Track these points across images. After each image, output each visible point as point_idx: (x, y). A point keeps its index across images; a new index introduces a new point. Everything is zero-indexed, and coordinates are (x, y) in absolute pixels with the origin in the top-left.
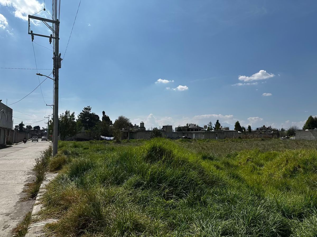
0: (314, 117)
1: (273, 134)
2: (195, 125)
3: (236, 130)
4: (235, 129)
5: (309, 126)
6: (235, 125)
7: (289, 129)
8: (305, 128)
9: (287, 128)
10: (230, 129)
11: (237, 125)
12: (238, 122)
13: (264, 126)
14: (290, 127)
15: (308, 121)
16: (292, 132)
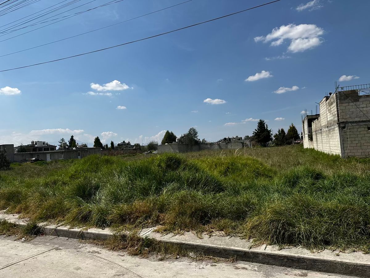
0: (170, 132)
1: (135, 149)
2: (44, 143)
3: (96, 147)
4: (94, 146)
5: (166, 140)
6: (94, 141)
7: (149, 143)
8: (163, 142)
10: (89, 146)
11: (97, 141)
12: (98, 137)
13: (124, 142)
15: (165, 135)
16: (152, 147)
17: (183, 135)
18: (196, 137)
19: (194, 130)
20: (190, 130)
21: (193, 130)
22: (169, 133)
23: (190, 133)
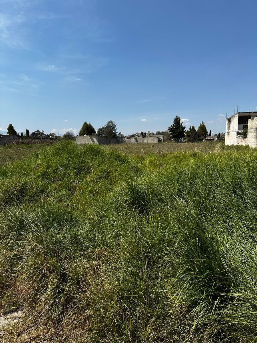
4: (8, 133)
5: (84, 131)
8: (81, 133)
11: (11, 128)
12: (11, 125)
13: (38, 131)
18: (114, 130)
20: (109, 123)
21: (112, 123)
22: (87, 124)
23: (108, 126)
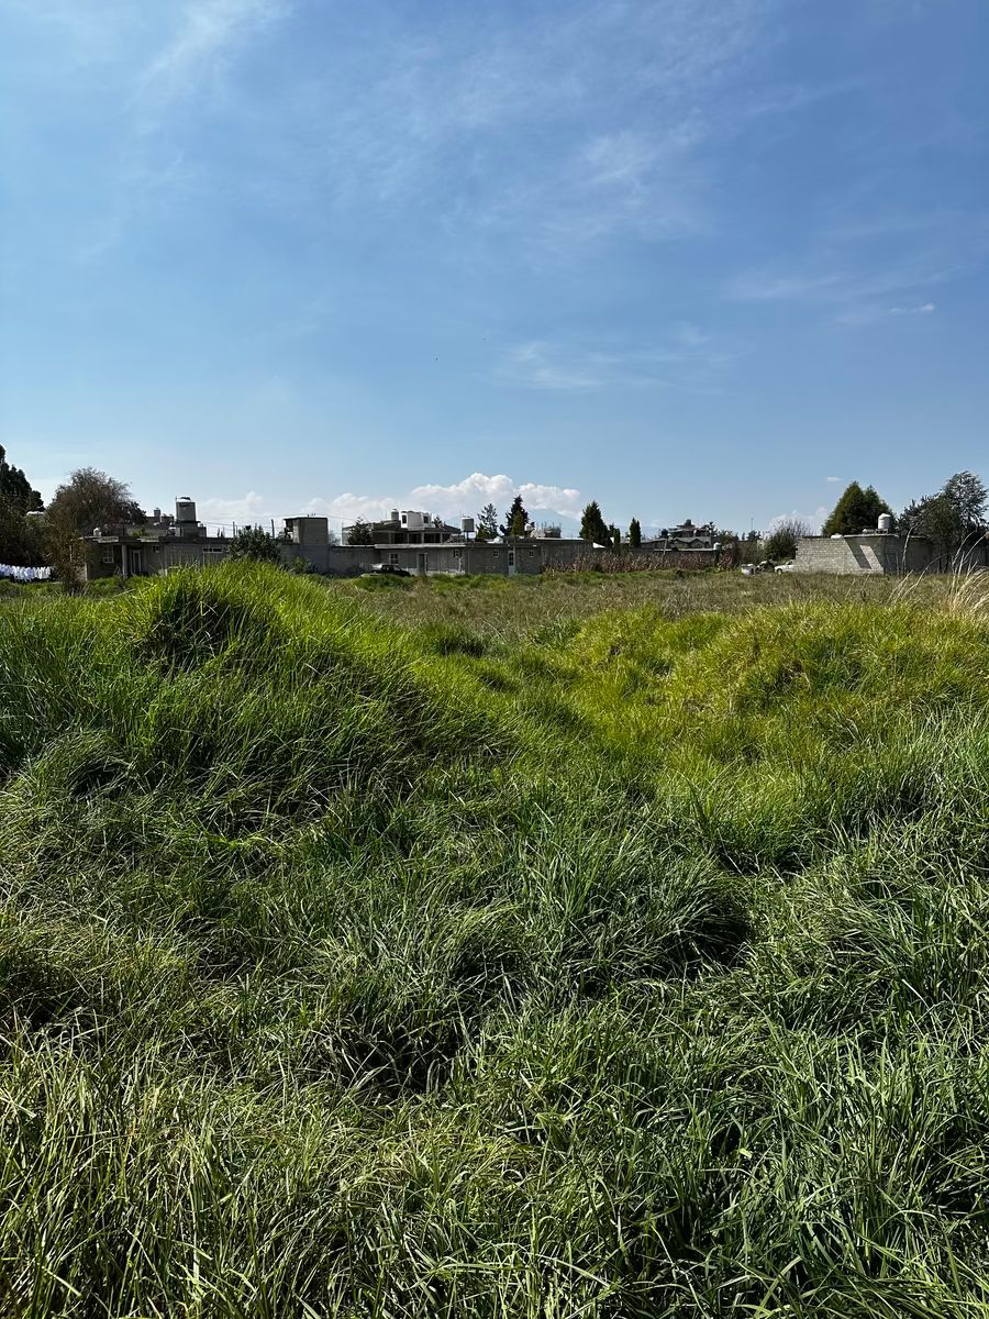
0: (864, 488)
3: (587, 537)
6: (583, 519)
7: (774, 533)
8: (829, 530)
9: (767, 530)
10: (564, 536)
11: (592, 517)
12: (595, 505)
13: (688, 524)
14: (778, 526)
15: (843, 501)
16: (784, 546)
17: (919, 503)
18: (976, 512)
19: (970, 482)
20: (953, 483)
21: (966, 482)
22: (859, 491)
23: (949, 495)
